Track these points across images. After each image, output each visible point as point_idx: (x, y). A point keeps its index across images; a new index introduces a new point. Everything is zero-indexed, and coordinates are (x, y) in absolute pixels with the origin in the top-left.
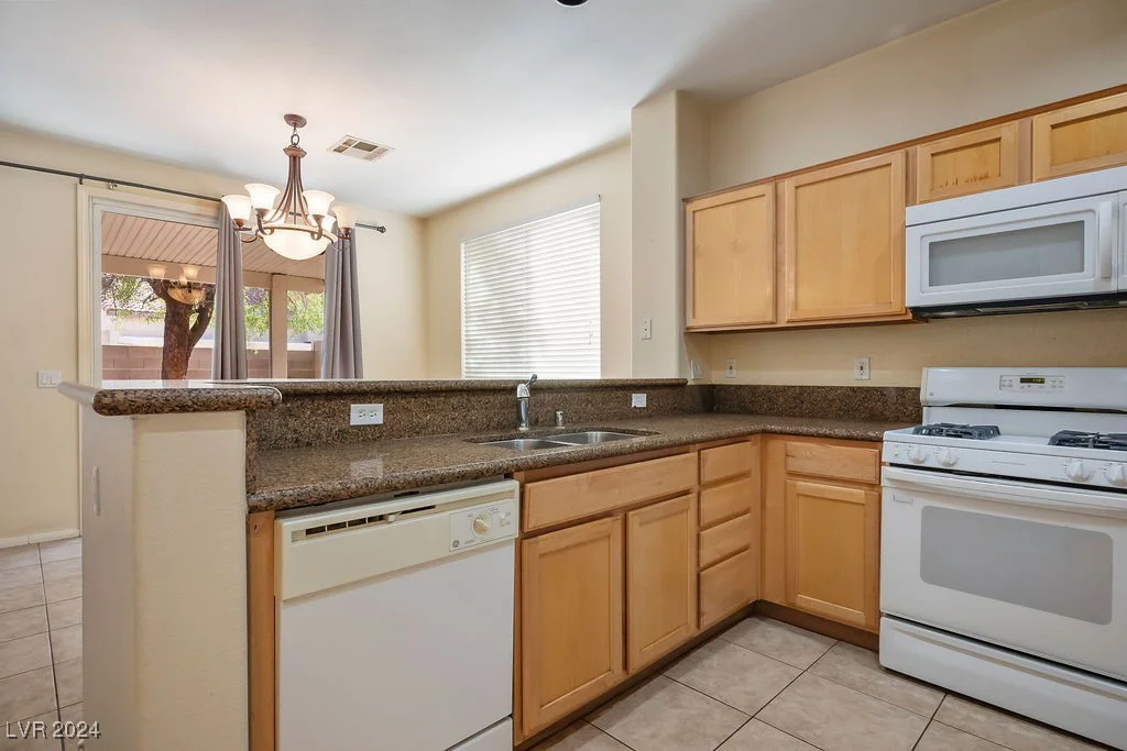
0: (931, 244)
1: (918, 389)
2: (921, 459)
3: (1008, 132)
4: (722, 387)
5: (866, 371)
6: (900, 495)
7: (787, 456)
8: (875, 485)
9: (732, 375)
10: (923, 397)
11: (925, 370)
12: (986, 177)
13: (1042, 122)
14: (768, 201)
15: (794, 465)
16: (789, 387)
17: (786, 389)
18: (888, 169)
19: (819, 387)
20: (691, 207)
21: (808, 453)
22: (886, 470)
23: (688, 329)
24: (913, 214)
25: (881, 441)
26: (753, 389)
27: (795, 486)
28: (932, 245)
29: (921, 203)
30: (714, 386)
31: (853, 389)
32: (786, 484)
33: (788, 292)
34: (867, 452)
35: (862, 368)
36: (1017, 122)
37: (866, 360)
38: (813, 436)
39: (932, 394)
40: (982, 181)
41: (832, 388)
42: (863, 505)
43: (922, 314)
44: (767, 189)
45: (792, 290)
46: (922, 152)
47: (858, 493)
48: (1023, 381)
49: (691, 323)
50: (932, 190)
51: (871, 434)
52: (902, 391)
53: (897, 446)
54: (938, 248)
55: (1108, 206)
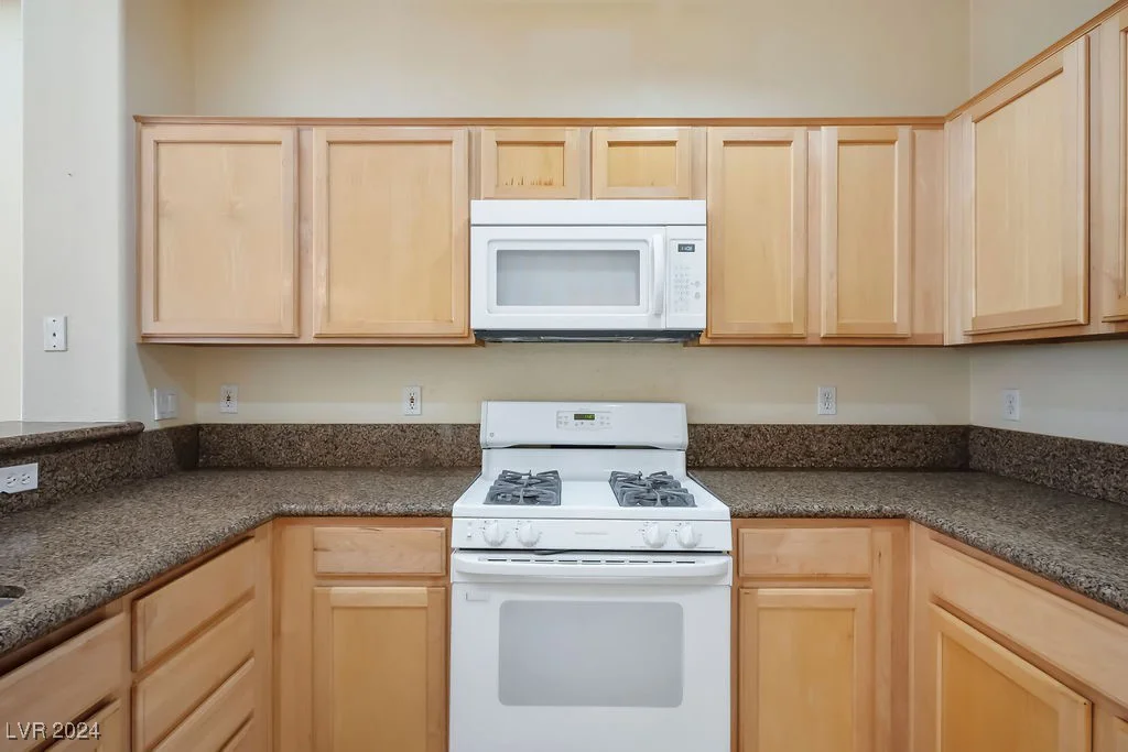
0: (498, 252)
1: (476, 427)
2: (500, 540)
3: (571, 135)
4: (212, 428)
5: (417, 404)
6: (474, 592)
7: (315, 550)
8: (440, 580)
9: (229, 409)
10: (484, 438)
11: (484, 404)
12: (550, 184)
13: (602, 135)
14: (285, 152)
15: (326, 563)
16: (318, 426)
17: (311, 429)
18: (447, 147)
19: (358, 426)
20: (150, 134)
21: (348, 543)
22: (456, 557)
23: (145, 337)
24: (482, 210)
25: (449, 515)
26: (265, 430)
27: (328, 595)
28: (500, 253)
29: (486, 199)
30: (198, 428)
31: (402, 428)
32: (313, 595)
33: (317, 292)
34: (429, 533)
35: (412, 400)
36: (579, 128)
37: (417, 390)
38: (355, 515)
39: (492, 435)
40: (545, 188)
41: (375, 427)
42: (425, 608)
43: (485, 337)
44: (286, 135)
45: (322, 291)
46: (488, 136)
47: (419, 592)
48: (578, 417)
49: (150, 327)
50: (497, 186)
51: (436, 507)
52: (457, 428)
53: (470, 524)
54: (506, 259)
55: (657, 237)
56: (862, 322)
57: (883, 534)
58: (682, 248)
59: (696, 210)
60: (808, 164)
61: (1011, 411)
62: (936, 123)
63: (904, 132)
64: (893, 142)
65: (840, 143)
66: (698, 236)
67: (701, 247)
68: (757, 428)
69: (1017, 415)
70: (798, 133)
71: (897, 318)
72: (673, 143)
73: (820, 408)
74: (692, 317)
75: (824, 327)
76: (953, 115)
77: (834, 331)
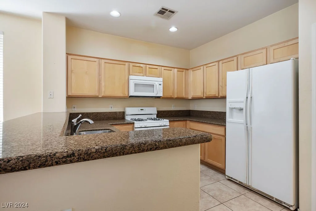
0: (134, 84)
11: (126, 108)
12: (140, 73)
13: (147, 66)
16: (94, 113)
17: (92, 113)
18: (125, 65)
19: (102, 112)
20: (70, 57)
23: (68, 96)
24: (131, 77)
25: (133, 123)
31: (110, 112)
35: (111, 107)
36: (144, 65)
38: (120, 124)
41: (105, 113)
43: (131, 97)
44: (97, 60)
46: (131, 64)
48: (141, 110)
49: (70, 94)
50: (133, 73)
52: (120, 112)
54: (136, 85)
55: (157, 83)
56: (180, 96)
57: (184, 123)
58: (160, 85)
59: (161, 79)
60: (174, 74)
61: (195, 107)
62: (188, 70)
63: (184, 70)
64: (183, 72)
65: (178, 71)
66: (162, 83)
67: (162, 84)
68: (165, 111)
69: (196, 108)
70: (173, 69)
71: (184, 95)
72: (157, 69)
73: (173, 108)
74: (161, 94)
75: (176, 96)
76: (190, 69)
77: (177, 97)
